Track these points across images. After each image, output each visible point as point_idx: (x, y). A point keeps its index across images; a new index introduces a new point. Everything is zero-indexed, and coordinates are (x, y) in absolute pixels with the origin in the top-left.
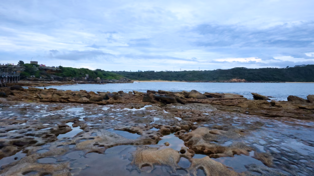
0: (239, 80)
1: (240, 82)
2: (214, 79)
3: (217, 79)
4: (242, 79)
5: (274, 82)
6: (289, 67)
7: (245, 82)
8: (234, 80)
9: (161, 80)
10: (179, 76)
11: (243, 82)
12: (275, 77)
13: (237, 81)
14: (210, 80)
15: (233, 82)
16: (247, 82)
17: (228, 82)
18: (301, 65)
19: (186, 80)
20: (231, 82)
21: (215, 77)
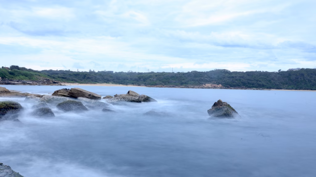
0: (214, 85)
1: (215, 88)
2: (183, 83)
3: (186, 83)
4: (218, 85)
5: (257, 89)
6: (281, 71)
7: (221, 88)
8: (207, 85)
9: (113, 83)
10: (140, 79)
11: (218, 88)
12: (260, 83)
13: (211, 86)
14: (177, 85)
15: (206, 88)
16: (223, 88)
17: (199, 88)
18: (295, 69)
19: (146, 85)
20: (203, 88)
21: (183, 81)
